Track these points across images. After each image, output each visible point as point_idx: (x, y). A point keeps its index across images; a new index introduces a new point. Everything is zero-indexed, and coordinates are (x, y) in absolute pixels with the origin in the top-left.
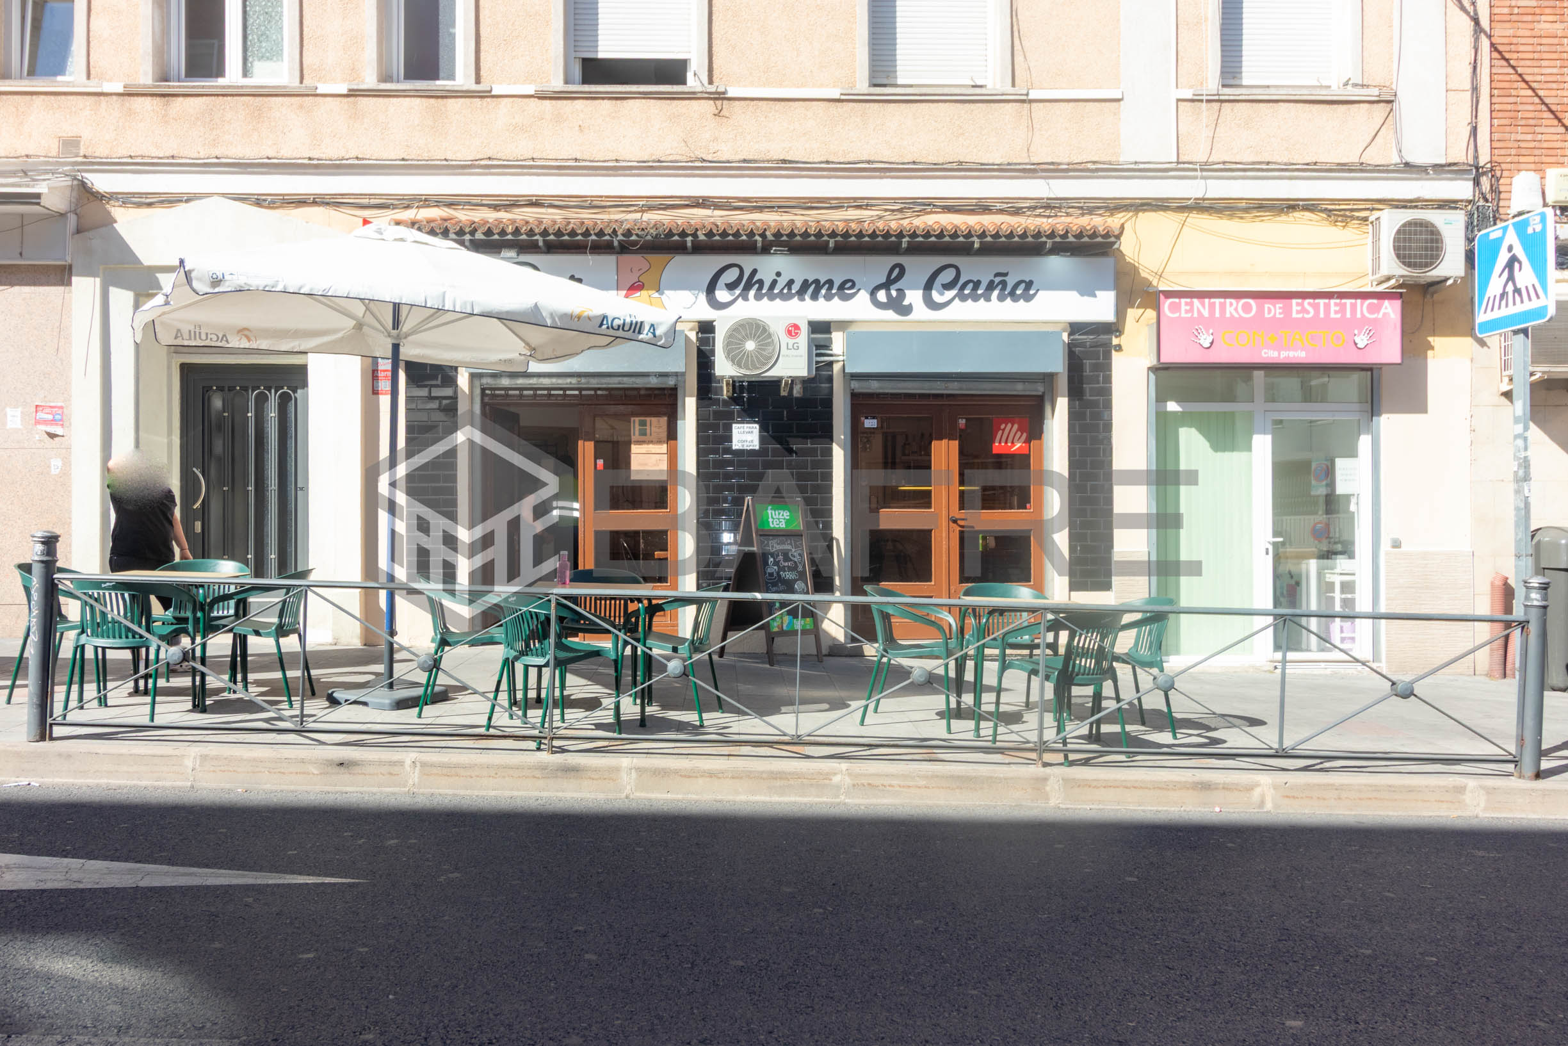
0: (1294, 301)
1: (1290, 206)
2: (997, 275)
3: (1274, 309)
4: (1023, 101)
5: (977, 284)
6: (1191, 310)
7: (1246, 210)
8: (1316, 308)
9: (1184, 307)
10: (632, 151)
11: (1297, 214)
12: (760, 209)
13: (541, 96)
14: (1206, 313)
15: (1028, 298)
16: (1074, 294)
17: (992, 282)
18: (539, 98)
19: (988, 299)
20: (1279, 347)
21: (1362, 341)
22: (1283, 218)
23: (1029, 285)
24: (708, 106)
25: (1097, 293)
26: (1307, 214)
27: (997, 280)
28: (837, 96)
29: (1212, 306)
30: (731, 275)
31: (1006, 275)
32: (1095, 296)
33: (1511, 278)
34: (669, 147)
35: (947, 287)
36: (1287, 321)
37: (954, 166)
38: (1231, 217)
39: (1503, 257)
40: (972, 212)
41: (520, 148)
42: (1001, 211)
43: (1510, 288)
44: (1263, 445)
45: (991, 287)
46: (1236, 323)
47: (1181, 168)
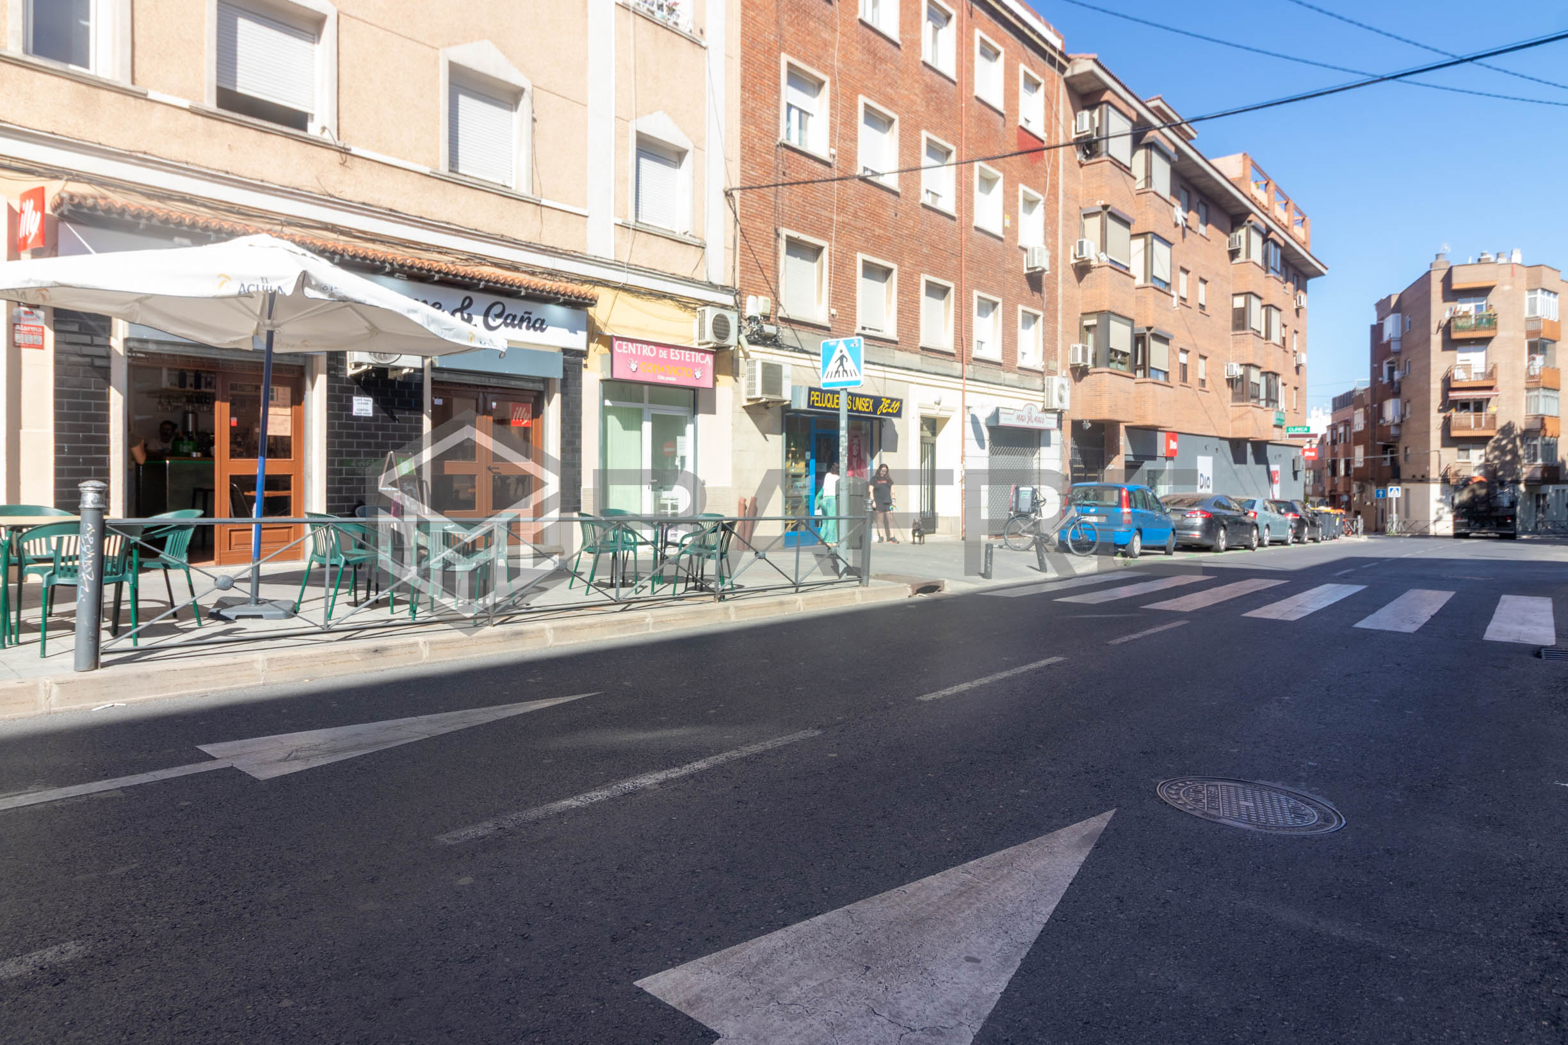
0: (672, 350)
1: (662, 296)
2: (526, 313)
3: (663, 353)
4: (538, 205)
5: (514, 317)
6: (627, 349)
7: (644, 294)
8: (680, 354)
9: (624, 347)
10: (275, 176)
11: (666, 301)
12: (373, 241)
13: (194, 111)
14: (634, 352)
15: (543, 330)
16: (566, 331)
17: (522, 317)
18: (193, 112)
19: (520, 328)
20: (665, 375)
21: (698, 375)
22: (659, 302)
23: (543, 322)
24: (336, 157)
25: (578, 332)
26: (670, 302)
27: (526, 316)
28: (428, 173)
29: (637, 347)
31: (530, 313)
32: (576, 333)
33: (842, 364)
34: (305, 180)
35: (498, 316)
36: (668, 361)
37: (498, 237)
38: (637, 297)
39: (837, 355)
40: (508, 269)
41: (174, 151)
42: (525, 272)
43: (841, 369)
44: (647, 426)
45: (522, 320)
46: (647, 359)
47: (617, 265)
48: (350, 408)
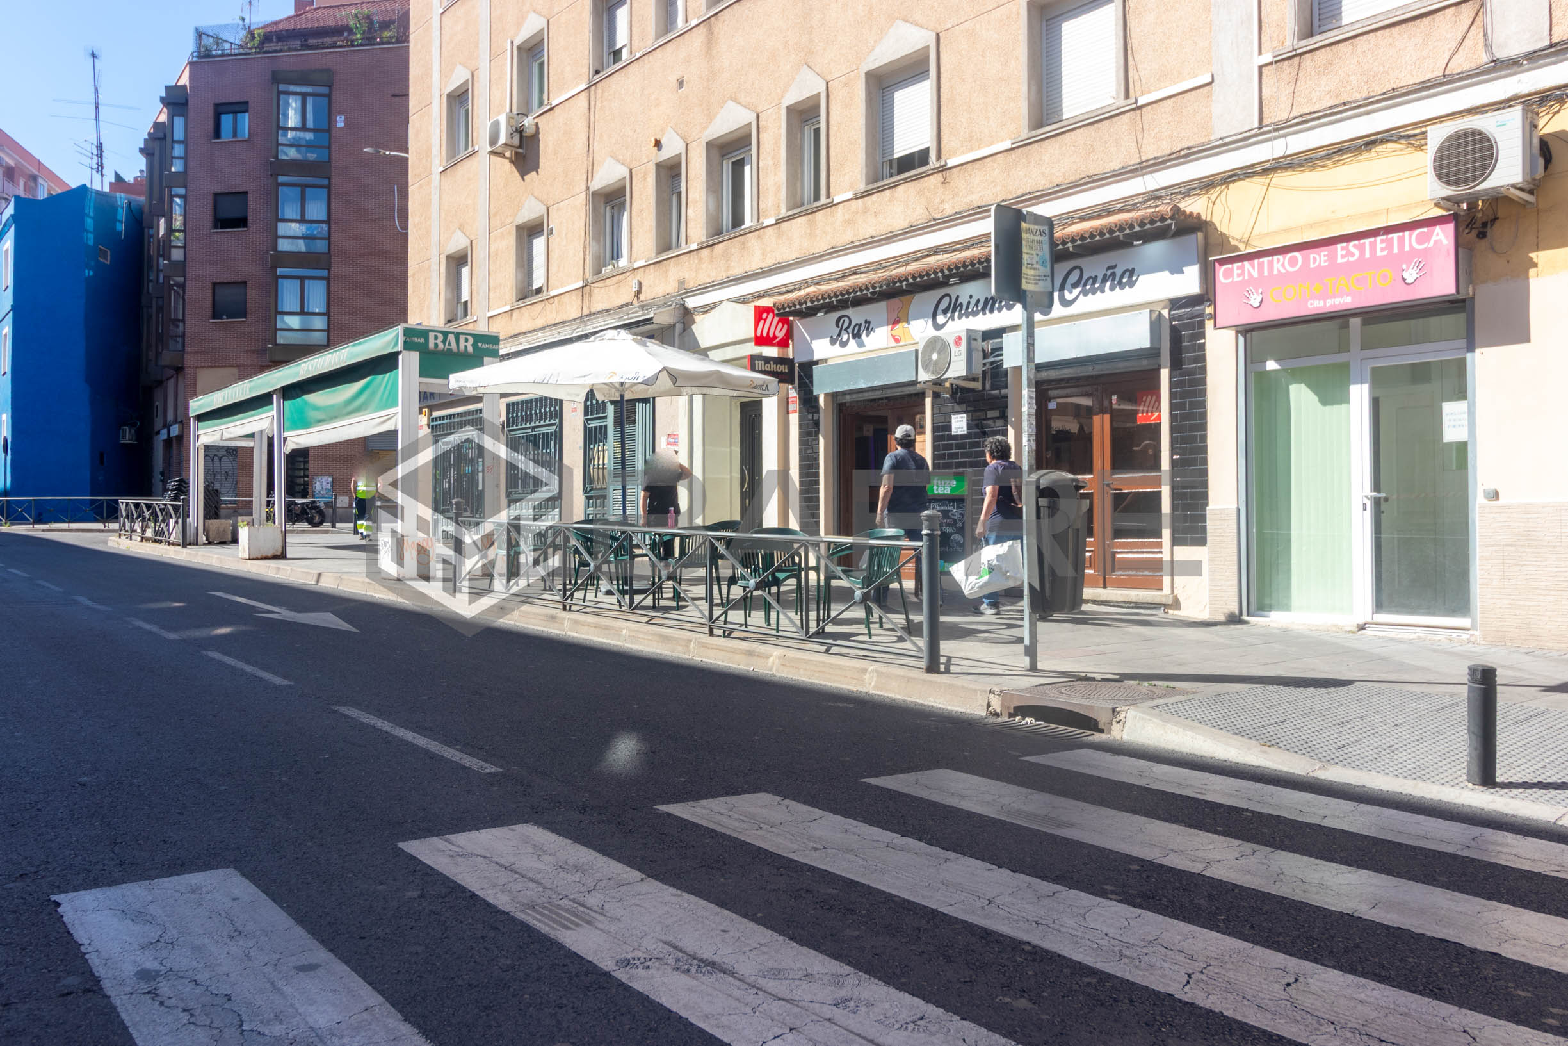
0: (1339, 246)
1: (1370, 142)
2: (1109, 268)
3: (1319, 258)
4: (1134, 109)
5: (1095, 279)
6: (1242, 274)
7: (1327, 157)
8: (1362, 249)
9: (1236, 272)
10: (899, 223)
11: (1379, 148)
12: (967, 248)
13: (857, 197)
14: (1255, 274)
15: (1131, 284)
16: (1166, 273)
17: (1105, 275)
18: (857, 199)
19: (1103, 291)
20: (1323, 296)
21: (1410, 275)
22: (1366, 155)
23: (1132, 272)
24: (938, 177)
25: (1184, 269)
26: (1390, 146)
27: (1109, 273)
28: (1009, 146)
29: (1261, 266)
30: (944, 304)
31: (1114, 267)
32: (1182, 272)
34: (919, 215)
35: (1075, 286)
36: (1334, 268)
37: (1087, 180)
38: (1313, 168)
40: (1099, 217)
41: (847, 237)
42: (1120, 211)
44: (1360, 394)
45: (1104, 280)
46: (1284, 278)
47: (1264, 130)
48: (949, 428)
